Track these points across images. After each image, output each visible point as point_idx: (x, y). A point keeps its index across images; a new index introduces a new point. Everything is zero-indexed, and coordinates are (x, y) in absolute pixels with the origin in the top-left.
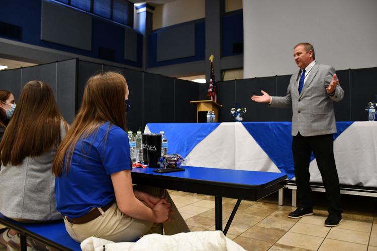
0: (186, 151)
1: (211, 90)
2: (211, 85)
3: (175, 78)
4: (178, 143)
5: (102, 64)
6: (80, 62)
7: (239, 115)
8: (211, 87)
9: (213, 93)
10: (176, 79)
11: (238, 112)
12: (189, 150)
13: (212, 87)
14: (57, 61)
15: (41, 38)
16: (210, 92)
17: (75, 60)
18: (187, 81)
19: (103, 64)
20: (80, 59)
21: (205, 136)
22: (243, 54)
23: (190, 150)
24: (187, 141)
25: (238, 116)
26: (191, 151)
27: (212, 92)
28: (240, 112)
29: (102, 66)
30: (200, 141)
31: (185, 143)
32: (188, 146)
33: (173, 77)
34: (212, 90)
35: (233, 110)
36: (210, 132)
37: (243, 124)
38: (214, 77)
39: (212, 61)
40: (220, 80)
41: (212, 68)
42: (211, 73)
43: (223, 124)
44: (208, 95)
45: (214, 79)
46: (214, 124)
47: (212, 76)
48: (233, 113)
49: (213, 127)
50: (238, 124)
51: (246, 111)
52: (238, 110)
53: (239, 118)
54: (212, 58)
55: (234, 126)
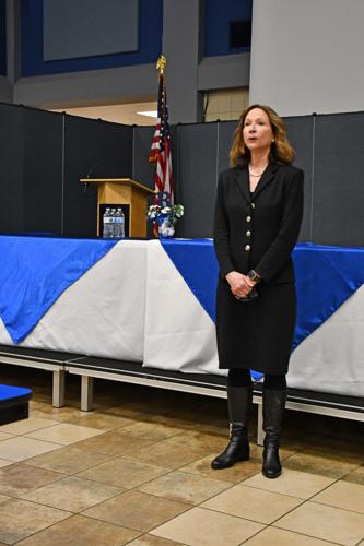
0: (43, 303)
1: (157, 145)
2: (158, 133)
3: (63, 113)
4: (26, 283)
7: (166, 221)
9: (163, 153)
11: (165, 215)
12: (47, 303)
13: (159, 138)
16: (155, 150)
21: (84, 271)
22: (249, 51)
23: (51, 301)
24: (46, 280)
25: (163, 225)
26: (54, 302)
27: (159, 151)
28: (171, 215)
30: (72, 282)
31: (42, 285)
32: (47, 292)
33: (60, 111)
34: (161, 145)
35: (153, 210)
36: (95, 261)
37: (164, 245)
38: (167, 113)
39: (162, 71)
40: (195, 121)
41: (161, 89)
42: (160, 104)
43: (123, 243)
44: (150, 159)
45: (167, 119)
46: (103, 243)
47: (162, 112)
48: (153, 216)
49: (102, 249)
50: (155, 245)
51: (182, 213)
52: (164, 211)
53: (166, 230)
54: (161, 63)
55: (145, 250)
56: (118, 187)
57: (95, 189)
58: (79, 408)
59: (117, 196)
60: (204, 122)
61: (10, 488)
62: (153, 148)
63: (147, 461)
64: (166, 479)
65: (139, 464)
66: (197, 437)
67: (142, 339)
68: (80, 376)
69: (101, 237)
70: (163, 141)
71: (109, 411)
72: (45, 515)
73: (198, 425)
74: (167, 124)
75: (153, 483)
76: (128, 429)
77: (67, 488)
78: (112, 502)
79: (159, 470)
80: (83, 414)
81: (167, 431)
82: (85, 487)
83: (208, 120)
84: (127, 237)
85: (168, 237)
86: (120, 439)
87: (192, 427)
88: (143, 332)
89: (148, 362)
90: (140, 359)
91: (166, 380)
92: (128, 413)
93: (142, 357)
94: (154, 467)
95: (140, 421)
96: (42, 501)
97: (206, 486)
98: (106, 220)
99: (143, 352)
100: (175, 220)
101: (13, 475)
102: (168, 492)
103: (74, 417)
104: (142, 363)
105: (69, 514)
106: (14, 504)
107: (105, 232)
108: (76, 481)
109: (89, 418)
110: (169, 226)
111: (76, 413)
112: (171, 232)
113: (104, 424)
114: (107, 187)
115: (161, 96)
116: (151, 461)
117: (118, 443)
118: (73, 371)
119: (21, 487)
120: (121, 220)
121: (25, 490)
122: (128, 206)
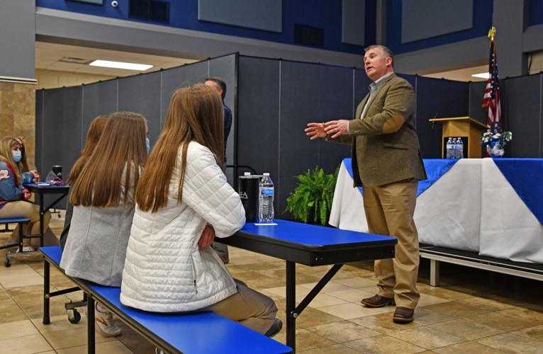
1: (489, 95)
2: (489, 86)
3: (417, 75)
5: (279, 60)
6: (241, 58)
7: (497, 144)
8: (488, 91)
9: (493, 101)
10: (420, 77)
11: (496, 140)
13: (490, 89)
14: (209, 59)
15: (199, 18)
16: (488, 99)
17: (234, 55)
18: (443, 79)
19: (281, 59)
20: (241, 53)
25: (495, 147)
27: (490, 99)
28: (500, 139)
29: (280, 62)
33: (414, 73)
34: (492, 94)
35: (487, 136)
36: (441, 175)
37: (495, 162)
38: (496, 69)
39: (492, 39)
40: (520, 74)
41: (492, 52)
42: (491, 63)
43: (462, 161)
44: (483, 106)
45: (497, 74)
46: (447, 161)
47: (492, 70)
48: (487, 141)
49: (446, 166)
50: (488, 162)
51: (511, 137)
52: (495, 137)
53: (497, 150)
54: (492, 33)
55: (481, 166)
56: (459, 124)
57: (441, 126)
58: (429, 284)
59: (458, 130)
60: (528, 75)
61: (381, 328)
62: (485, 97)
63: (484, 323)
64: (499, 337)
65: (477, 325)
66: (525, 312)
67: (478, 234)
68: (429, 260)
69: (445, 157)
70: (494, 91)
71: (453, 288)
72: (406, 348)
73: (527, 304)
74: (497, 78)
75: (489, 339)
76: (467, 300)
77: (421, 333)
78: (456, 346)
79: (494, 330)
80: (432, 288)
81: (500, 305)
82: (435, 335)
83: (532, 72)
84: (466, 157)
85: (499, 157)
86: (460, 307)
87: (522, 305)
88: (479, 228)
89: (484, 251)
90: (477, 250)
91: (498, 265)
92: (467, 290)
93: (479, 248)
94: (490, 328)
95: (476, 296)
96: (403, 338)
97: (535, 347)
98: (449, 147)
99: (479, 244)
100: (504, 143)
101: (382, 320)
102: (502, 346)
103: (426, 289)
104: (478, 252)
105: (423, 350)
106: (384, 338)
107: (448, 155)
108: (428, 330)
109: (437, 291)
110: (500, 148)
111: (427, 287)
112: (502, 152)
113: (449, 296)
114: (450, 124)
115: (492, 58)
116: (487, 324)
117: (460, 309)
118: (425, 256)
119: (388, 328)
120: (460, 147)
121: (391, 331)
122: (467, 138)
